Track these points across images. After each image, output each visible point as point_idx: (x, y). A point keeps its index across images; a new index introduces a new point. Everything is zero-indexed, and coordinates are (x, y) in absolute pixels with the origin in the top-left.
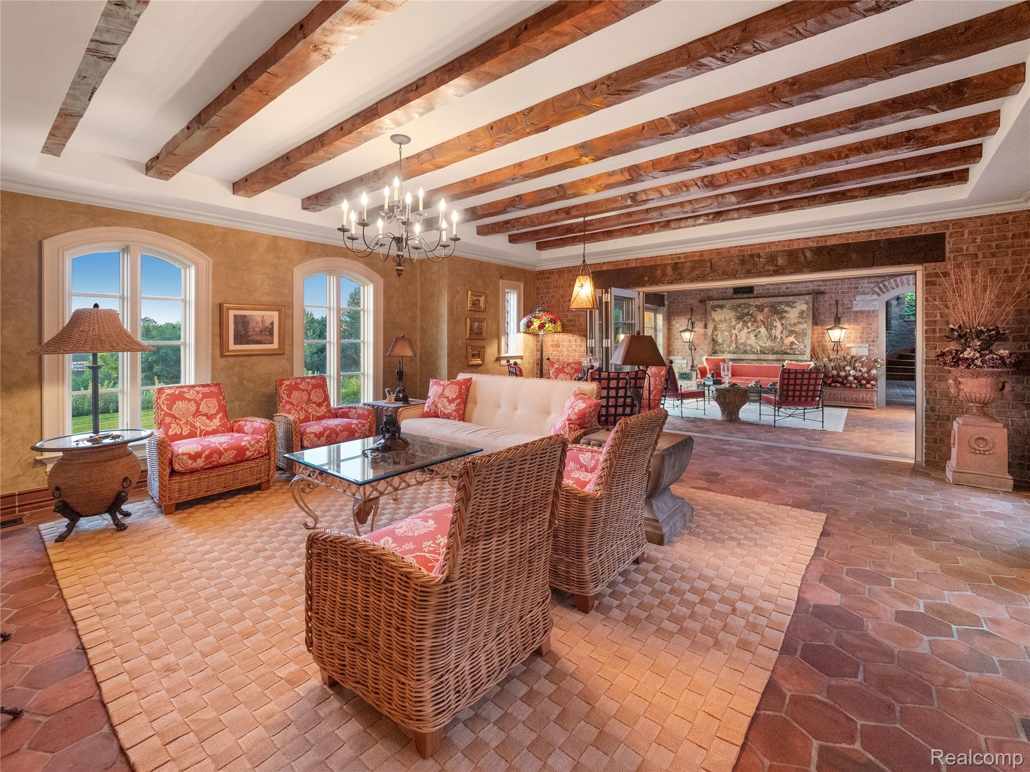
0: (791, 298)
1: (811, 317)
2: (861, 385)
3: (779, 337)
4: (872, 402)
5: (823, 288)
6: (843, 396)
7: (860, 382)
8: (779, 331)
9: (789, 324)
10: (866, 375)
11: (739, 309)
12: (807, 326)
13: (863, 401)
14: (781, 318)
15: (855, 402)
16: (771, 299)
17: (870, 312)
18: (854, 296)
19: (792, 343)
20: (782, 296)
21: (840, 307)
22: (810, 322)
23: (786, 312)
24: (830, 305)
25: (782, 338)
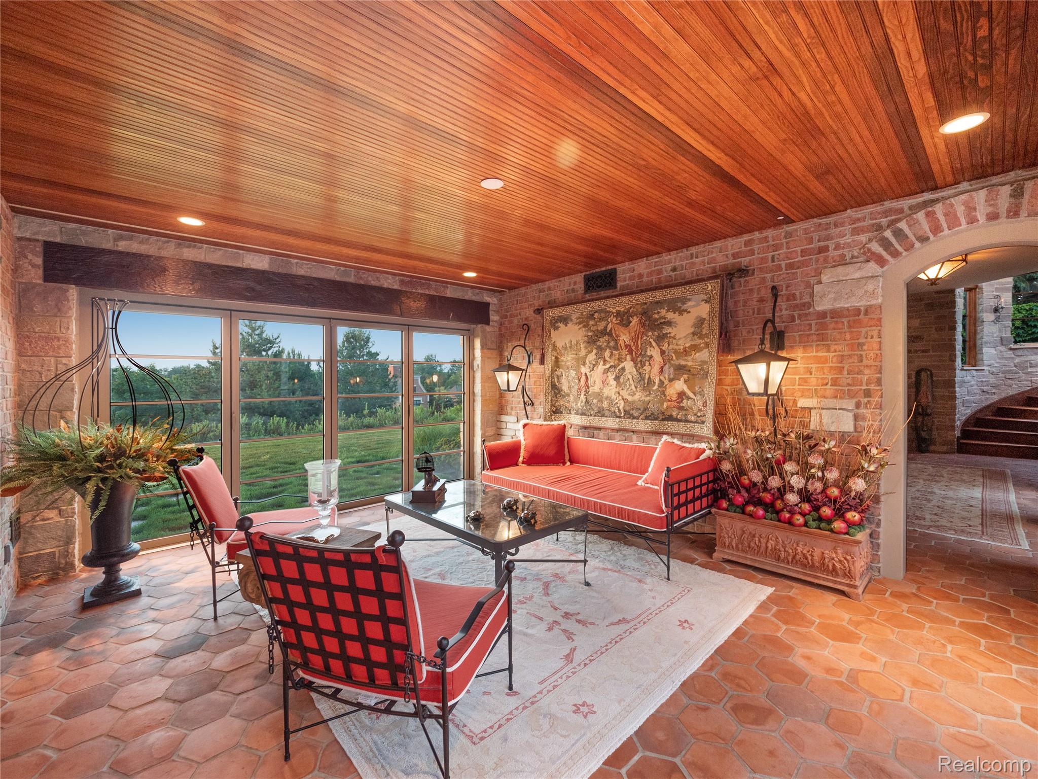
0: (677, 292)
1: (717, 331)
2: (820, 519)
3: (657, 381)
4: (849, 574)
5: (744, 261)
6: (771, 543)
7: (816, 509)
8: (656, 369)
9: (676, 352)
10: (834, 492)
11: (591, 323)
12: (706, 356)
13: (823, 567)
14: (661, 338)
15: (805, 566)
16: (642, 298)
17: (857, 311)
18: (819, 273)
19: (681, 395)
20: (666, 287)
21: (782, 304)
22: (715, 345)
23: (669, 323)
24: (761, 300)
25: (661, 382)
